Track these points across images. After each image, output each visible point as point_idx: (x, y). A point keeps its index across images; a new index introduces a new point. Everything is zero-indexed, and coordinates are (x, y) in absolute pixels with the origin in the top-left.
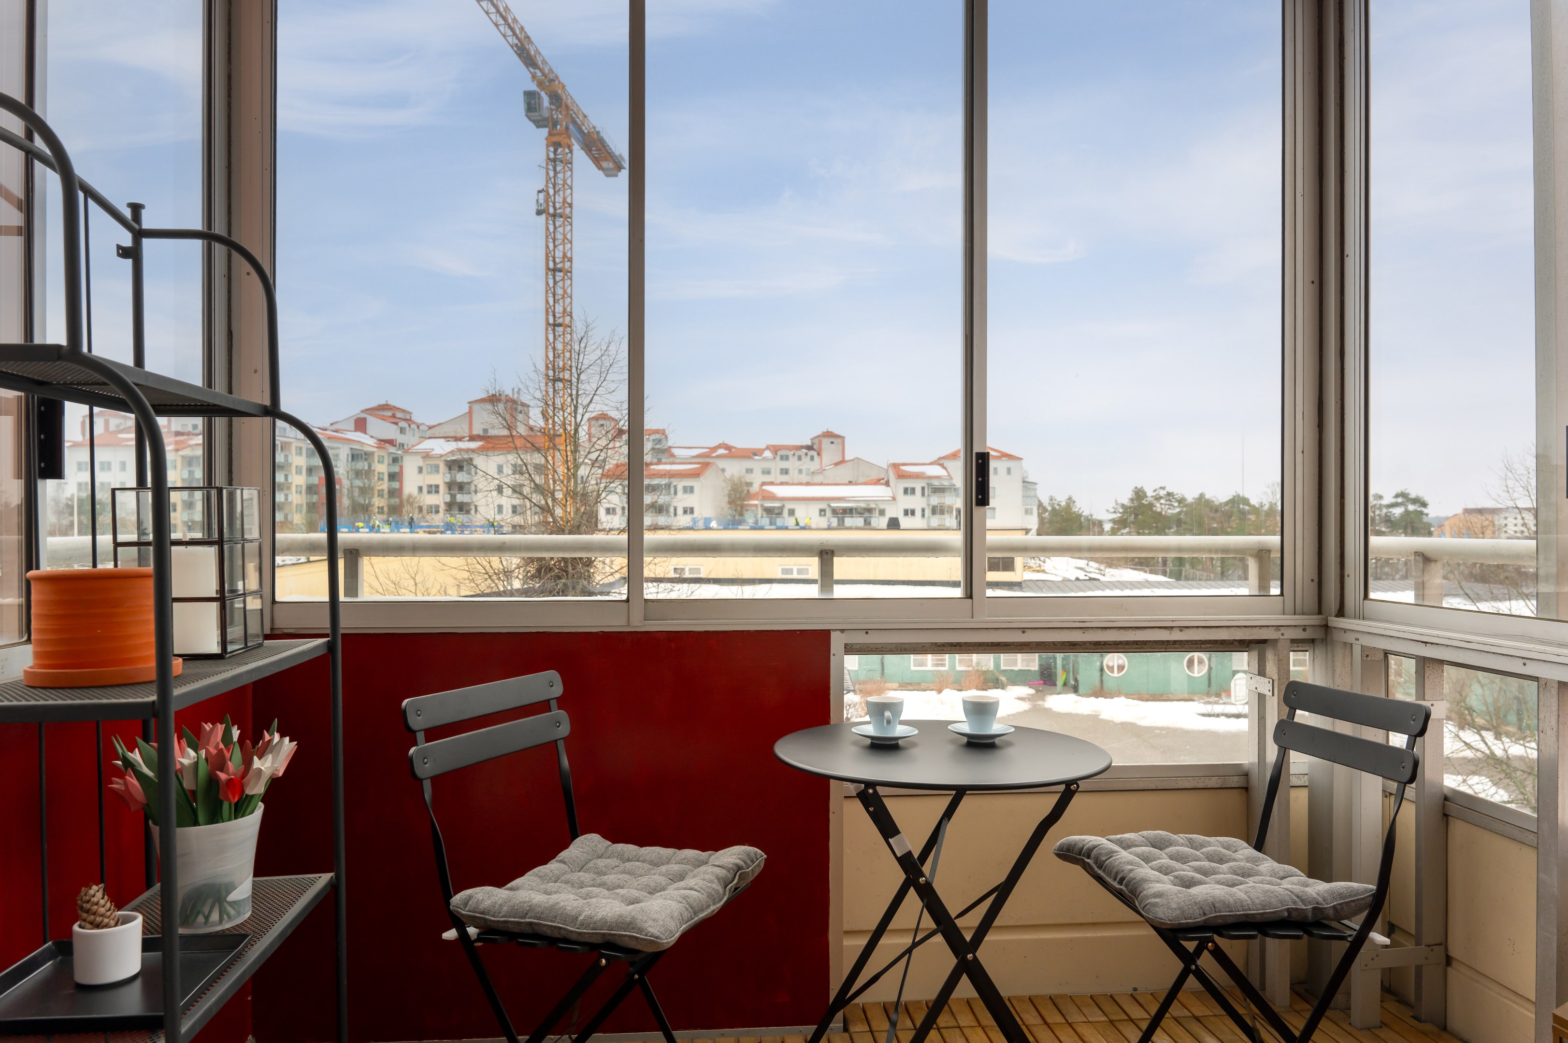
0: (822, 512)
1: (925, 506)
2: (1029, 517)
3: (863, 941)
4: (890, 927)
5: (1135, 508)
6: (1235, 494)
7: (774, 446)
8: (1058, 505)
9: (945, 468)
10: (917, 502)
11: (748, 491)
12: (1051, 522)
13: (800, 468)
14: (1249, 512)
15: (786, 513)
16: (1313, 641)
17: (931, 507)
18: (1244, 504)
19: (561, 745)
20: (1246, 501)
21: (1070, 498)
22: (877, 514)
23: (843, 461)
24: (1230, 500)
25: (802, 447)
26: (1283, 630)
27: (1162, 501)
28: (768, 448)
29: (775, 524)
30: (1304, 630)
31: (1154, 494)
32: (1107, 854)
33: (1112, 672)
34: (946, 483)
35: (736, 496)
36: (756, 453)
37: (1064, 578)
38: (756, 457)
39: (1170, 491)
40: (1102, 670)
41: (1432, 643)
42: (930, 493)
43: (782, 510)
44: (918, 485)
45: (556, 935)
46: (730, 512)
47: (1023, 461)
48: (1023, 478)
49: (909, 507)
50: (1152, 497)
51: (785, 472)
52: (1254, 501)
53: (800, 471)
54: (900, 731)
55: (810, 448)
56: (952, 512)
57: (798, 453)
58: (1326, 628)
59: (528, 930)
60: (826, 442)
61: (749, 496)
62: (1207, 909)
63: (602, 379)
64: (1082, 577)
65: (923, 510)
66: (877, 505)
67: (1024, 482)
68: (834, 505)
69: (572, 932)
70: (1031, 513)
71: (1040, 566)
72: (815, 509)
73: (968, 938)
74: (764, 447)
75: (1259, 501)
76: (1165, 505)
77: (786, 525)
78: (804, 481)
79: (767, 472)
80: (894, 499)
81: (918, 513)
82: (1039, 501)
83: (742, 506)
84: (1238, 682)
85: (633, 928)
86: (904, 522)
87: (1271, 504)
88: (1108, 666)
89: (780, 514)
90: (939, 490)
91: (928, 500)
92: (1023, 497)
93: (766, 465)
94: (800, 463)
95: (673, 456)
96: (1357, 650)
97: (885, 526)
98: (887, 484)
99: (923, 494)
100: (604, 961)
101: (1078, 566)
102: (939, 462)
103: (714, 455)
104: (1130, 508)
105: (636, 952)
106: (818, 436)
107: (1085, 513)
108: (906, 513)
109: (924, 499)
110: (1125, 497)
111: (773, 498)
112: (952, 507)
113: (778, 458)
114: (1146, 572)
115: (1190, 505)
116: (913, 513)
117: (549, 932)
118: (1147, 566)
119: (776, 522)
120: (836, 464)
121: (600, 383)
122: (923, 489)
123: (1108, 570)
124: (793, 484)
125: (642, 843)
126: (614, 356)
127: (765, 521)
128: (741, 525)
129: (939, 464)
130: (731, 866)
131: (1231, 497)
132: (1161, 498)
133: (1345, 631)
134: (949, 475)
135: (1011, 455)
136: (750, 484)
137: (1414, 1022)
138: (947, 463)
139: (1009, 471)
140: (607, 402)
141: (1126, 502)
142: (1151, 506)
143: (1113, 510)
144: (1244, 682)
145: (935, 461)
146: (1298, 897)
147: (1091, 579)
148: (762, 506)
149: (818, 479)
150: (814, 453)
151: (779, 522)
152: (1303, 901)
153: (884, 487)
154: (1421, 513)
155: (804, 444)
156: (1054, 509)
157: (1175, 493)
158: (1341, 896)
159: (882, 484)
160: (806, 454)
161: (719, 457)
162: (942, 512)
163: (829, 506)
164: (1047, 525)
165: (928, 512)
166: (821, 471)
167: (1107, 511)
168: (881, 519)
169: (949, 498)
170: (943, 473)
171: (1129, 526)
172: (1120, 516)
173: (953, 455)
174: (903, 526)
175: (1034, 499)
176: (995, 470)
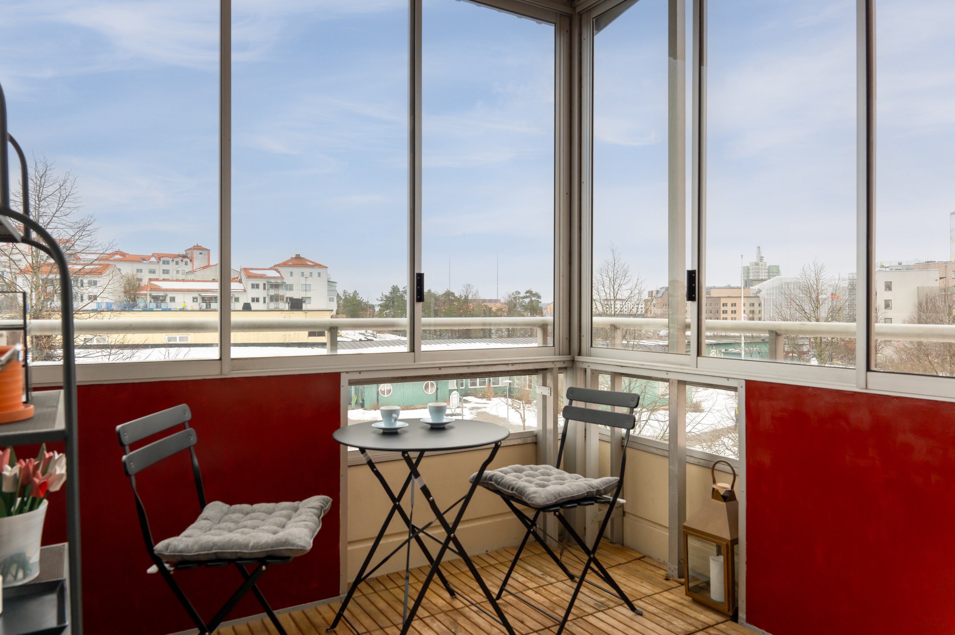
0: (195, 299)
1: (266, 296)
2: (331, 303)
3: (371, 544)
4: (385, 534)
5: (392, 298)
6: (447, 290)
7: (158, 254)
8: (349, 296)
9: (279, 272)
10: (260, 293)
11: (139, 284)
12: (344, 306)
13: (177, 269)
14: (454, 301)
15: (168, 299)
16: (566, 368)
17: (270, 296)
18: (451, 297)
19: (192, 449)
20: (453, 294)
21: (355, 292)
22: (234, 301)
23: (208, 266)
24: (444, 294)
25: (179, 256)
26: (556, 363)
28: (153, 255)
29: (161, 307)
30: (564, 363)
31: (404, 290)
32: (501, 478)
33: (384, 394)
34: (279, 281)
35: (130, 288)
36: (143, 259)
37: (353, 339)
38: (145, 262)
40: (378, 394)
41: (625, 367)
42: (269, 288)
43: (166, 297)
44: (261, 282)
45: (234, 557)
46: (125, 299)
47: (328, 269)
48: (328, 279)
49: (255, 296)
50: (402, 291)
51: (166, 272)
52: (457, 295)
53: (178, 272)
54: (399, 424)
55: (184, 257)
56: (283, 300)
57: (175, 260)
58: (573, 361)
59: (214, 557)
60: (196, 253)
61: (139, 288)
62: (557, 496)
63: (60, 206)
64: (363, 339)
65: (264, 298)
66: (233, 295)
67: (328, 281)
68: (203, 294)
69: (245, 553)
70: (333, 301)
72: (189, 298)
73: (451, 526)
74: (151, 255)
75: (460, 294)
77: (169, 308)
78: (181, 279)
79: (152, 272)
80: (245, 291)
81: (261, 300)
82: (338, 293)
83: (135, 295)
84: (453, 396)
85: (288, 544)
86: (254, 306)
88: (381, 391)
89: (164, 300)
90: (276, 286)
91: (268, 292)
92: (328, 290)
93: (153, 267)
94: (177, 266)
95: (79, 259)
96: (589, 372)
97: (241, 309)
98: (240, 281)
99: (264, 288)
100: (264, 568)
101: (361, 333)
102: (275, 268)
103: (112, 259)
104: (389, 297)
105: (288, 558)
106: (191, 249)
107: (364, 300)
108: (253, 300)
109: (265, 292)
110: (387, 292)
111: (159, 289)
112: (284, 297)
113: (161, 262)
114: (399, 335)
116: (258, 300)
117: (229, 557)
119: (161, 306)
120: (204, 268)
121: (58, 208)
122: (264, 285)
123: (378, 335)
124: (173, 281)
125: (252, 502)
126: (69, 190)
127: (153, 305)
128: (134, 308)
129: (275, 270)
130: (318, 507)
131: (445, 292)
133: (583, 362)
134: (281, 277)
135: (321, 265)
136: (141, 280)
137: (611, 545)
138: (280, 269)
139: (319, 274)
140: (64, 222)
141: (388, 294)
143: (380, 299)
144: (456, 395)
145: (272, 267)
146: (590, 486)
147: (368, 340)
148: (150, 295)
149: (190, 277)
150: (188, 260)
151: (163, 306)
152: (593, 488)
153: (238, 283)
154: (538, 301)
155: (181, 253)
156: (346, 298)
158: (606, 483)
159: (236, 281)
160: (182, 261)
161: (115, 260)
162: (277, 300)
163: (200, 295)
164: (342, 308)
165: (267, 300)
166: (192, 272)
167: (377, 299)
168: (237, 303)
169: (281, 291)
170: (278, 275)
171: (390, 309)
172: (384, 302)
173: (284, 264)
174: (253, 308)
175: (335, 292)
176: (311, 273)
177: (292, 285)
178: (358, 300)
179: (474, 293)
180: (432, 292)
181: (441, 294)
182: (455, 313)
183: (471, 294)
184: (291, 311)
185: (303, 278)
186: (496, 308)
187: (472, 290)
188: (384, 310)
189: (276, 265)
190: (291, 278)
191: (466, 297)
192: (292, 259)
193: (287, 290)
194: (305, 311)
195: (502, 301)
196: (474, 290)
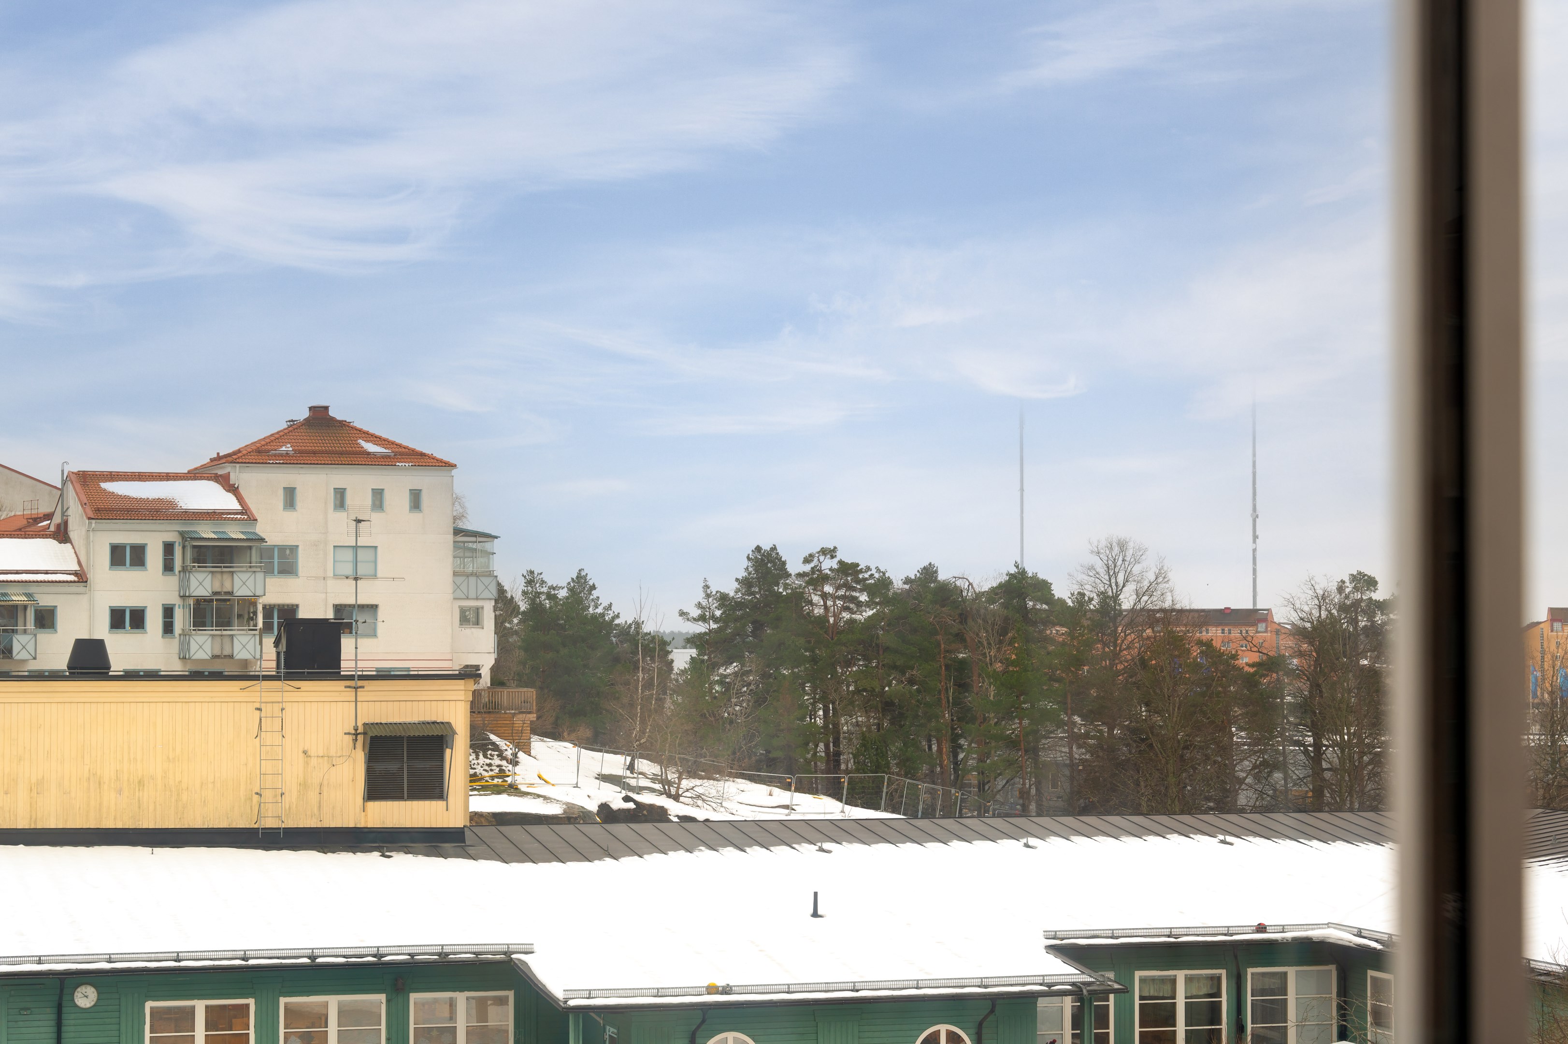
1: (173, 598)
2: (471, 632)
5: (755, 606)
6: (1013, 570)
8: (550, 595)
9: (233, 489)
10: (149, 588)
12: (528, 645)
17: (191, 601)
18: (1035, 599)
20: (1042, 588)
21: (581, 578)
22: (31, 625)
24: (1001, 586)
27: (828, 589)
31: (807, 568)
34: (235, 532)
37: (570, 807)
39: (849, 560)
42: (188, 562)
44: (153, 538)
47: (454, 472)
48: (455, 519)
49: (128, 600)
50: (800, 575)
52: (1062, 591)
56: (252, 618)
64: (618, 804)
65: (168, 612)
66: (27, 595)
67: (457, 532)
70: (478, 622)
71: (502, 774)
75: (1076, 589)
76: (835, 598)
80: (81, 577)
81: (154, 620)
82: (499, 584)
86: (121, 650)
87: (1102, 594)
90: (221, 555)
91: (184, 584)
92: (455, 574)
97: (63, 666)
98: (62, 535)
99: (168, 567)
101: (606, 771)
102: (214, 470)
104: (740, 605)
107: (626, 618)
108: (118, 619)
109: (172, 581)
112: (255, 604)
114: (787, 787)
115: (899, 599)
116: (137, 619)
118: (790, 771)
122: (168, 548)
129: (217, 478)
131: (1005, 578)
132: (825, 579)
134: (245, 510)
135: (422, 455)
138: (240, 476)
139: (415, 500)
141: (730, 588)
142: (798, 598)
143: (695, 613)
145: (203, 467)
153: (51, 543)
156: (536, 608)
157: (862, 566)
159: (42, 534)
162: (224, 621)
164: (519, 654)
165: (180, 620)
167: (682, 614)
168: (44, 637)
169: (244, 576)
170: (229, 502)
171: (739, 658)
172: (714, 626)
173: (259, 451)
174: (118, 663)
175: (486, 580)
176: (378, 495)
177: (294, 549)
178: (594, 617)
179: (1146, 584)
180: (942, 576)
181: (986, 587)
182: (1052, 679)
183: (1130, 588)
184: (289, 677)
185: (342, 515)
186: (1255, 657)
187: (1136, 569)
188: (714, 666)
189: (219, 458)
190: (290, 515)
191: (1109, 602)
192: (294, 427)
193: (268, 571)
194: (351, 678)
195: (1283, 615)
196: (1146, 569)
